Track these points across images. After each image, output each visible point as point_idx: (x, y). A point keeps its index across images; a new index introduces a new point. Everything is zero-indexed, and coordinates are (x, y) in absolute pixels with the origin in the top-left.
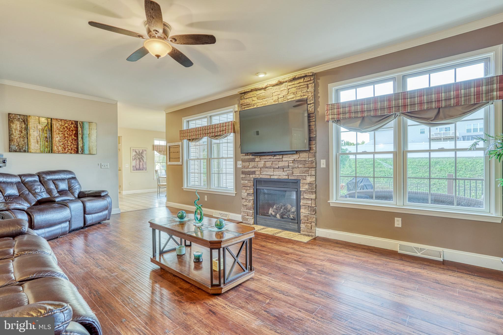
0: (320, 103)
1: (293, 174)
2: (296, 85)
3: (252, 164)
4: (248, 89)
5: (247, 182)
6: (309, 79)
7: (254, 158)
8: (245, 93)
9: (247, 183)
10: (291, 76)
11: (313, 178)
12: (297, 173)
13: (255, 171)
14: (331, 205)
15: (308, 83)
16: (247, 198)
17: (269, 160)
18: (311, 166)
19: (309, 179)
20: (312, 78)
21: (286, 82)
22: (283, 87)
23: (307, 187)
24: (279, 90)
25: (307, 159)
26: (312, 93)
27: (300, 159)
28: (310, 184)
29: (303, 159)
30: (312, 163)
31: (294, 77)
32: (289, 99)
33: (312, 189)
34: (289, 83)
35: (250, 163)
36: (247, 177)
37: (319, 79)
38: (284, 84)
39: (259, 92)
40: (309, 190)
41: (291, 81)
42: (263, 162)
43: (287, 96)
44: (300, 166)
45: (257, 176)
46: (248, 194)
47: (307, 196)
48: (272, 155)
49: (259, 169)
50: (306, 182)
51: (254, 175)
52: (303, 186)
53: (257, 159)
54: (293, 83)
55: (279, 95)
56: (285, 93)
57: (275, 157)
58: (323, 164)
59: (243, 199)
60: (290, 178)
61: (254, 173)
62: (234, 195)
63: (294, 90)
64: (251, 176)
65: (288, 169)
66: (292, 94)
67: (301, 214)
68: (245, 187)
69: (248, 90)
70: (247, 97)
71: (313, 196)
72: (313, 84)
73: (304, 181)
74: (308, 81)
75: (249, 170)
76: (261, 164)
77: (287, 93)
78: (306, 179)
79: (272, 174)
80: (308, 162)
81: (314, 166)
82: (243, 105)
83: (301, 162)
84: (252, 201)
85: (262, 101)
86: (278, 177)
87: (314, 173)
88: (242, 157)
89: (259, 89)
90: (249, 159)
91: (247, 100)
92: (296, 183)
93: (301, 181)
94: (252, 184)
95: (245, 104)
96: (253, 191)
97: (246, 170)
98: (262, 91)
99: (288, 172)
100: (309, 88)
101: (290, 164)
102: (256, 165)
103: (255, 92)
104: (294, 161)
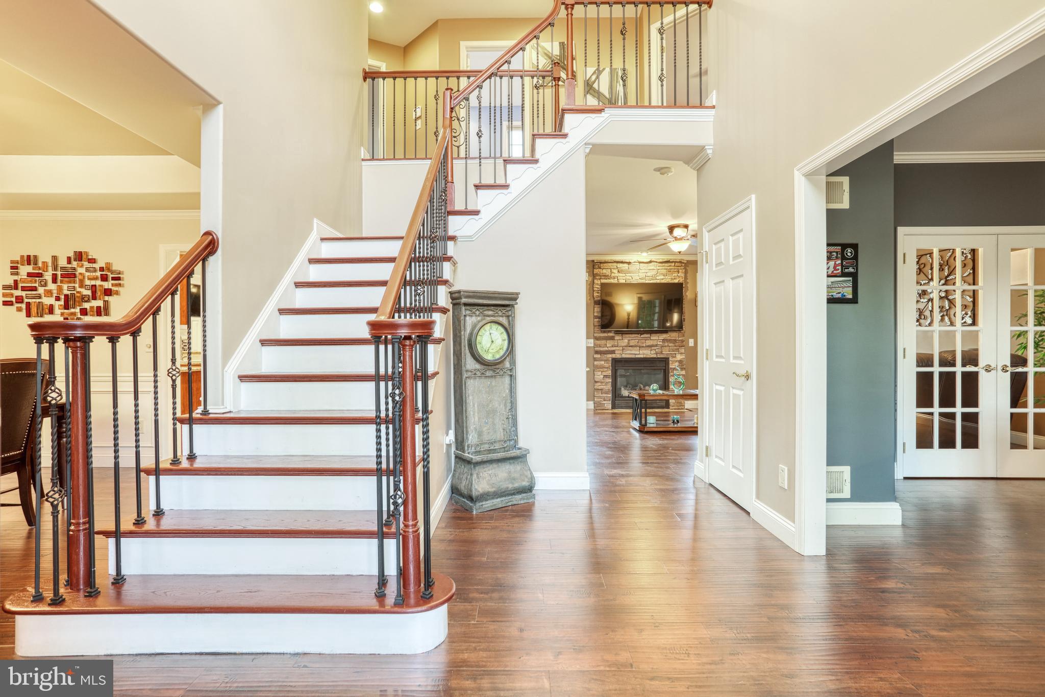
0: (689, 289)
1: (663, 352)
2: (666, 268)
3: (609, 343)
5: (603, 362)
6: (681, 265)
7: (614, 336)
8: (602, 262)
10: (664, 258)
11: (683, 355)
12: (666, 352)
13: (615, 350)
15: (679, 268)
16: (603, 381)
17: (635, 338)
18: (682, 345)
19: (679, 357)
20: (683, 265)
21: (657, 262)
22: (652, 266)
23: (677, 364)
24: (647, 268)
25: (677, 338)
27: (669, 338)
28: (680, 361)
29: (673, 338)
31: (667, 260)
33: (682, 366)
34: (659, 264)
35: (608, 341)
36: (603, 357)
37: (688, 267)
38: (653, 263)
39: (620, 265)
40: (679, 367)
41: (662, 262)
42: (627, 341)
43: (656, 276)
44: (670, 345)
45: (618, 356)
46: (605, 376)
48: (638, 334)
49: (621, 348)
50: (676, 360)
51: (614, 355)
52: (672, 364)
53: (617, 337)
54: (663, 265)
55: (647, 273)
56: (654, 273)
57: (642, 336)
58: (691, 342)
59: (596, 382)
60: (659, 356)
61: (613, 352)
63: (664, 271)
64: (610, 356)
65: (657, 347)
66: (662, 275)
68: (599, 369)
70: (604, 268)
71: (683, 372)
72: (684, 270)
73: (674, 359)
74: (678, 266)
75: (607, 349)
76: (624, 342)
77: (656, 273)
78: (676, 357)
79: (638, 353)
80: (678, 341)
81: (683, 344)
82: (599, 275)
83: (671, 340)
84: (611, 383)
85: (624, 275)
86: (645, 356)
87: (683, 351)
88: (596, 335)
89: (622, 262)
90: (607, 337)
91: (604, 271)
92: (666, 361)
93: (670, 359)
94: (610, 365)
95: (602, 275)
96: (610, 372)
97: (602, 349)
98: (626, 265)
99: (657, 350)
100: (680, 273)
101: (659, 343)
102: (616, 344)
103: (615, 264)
104: (664, 340)
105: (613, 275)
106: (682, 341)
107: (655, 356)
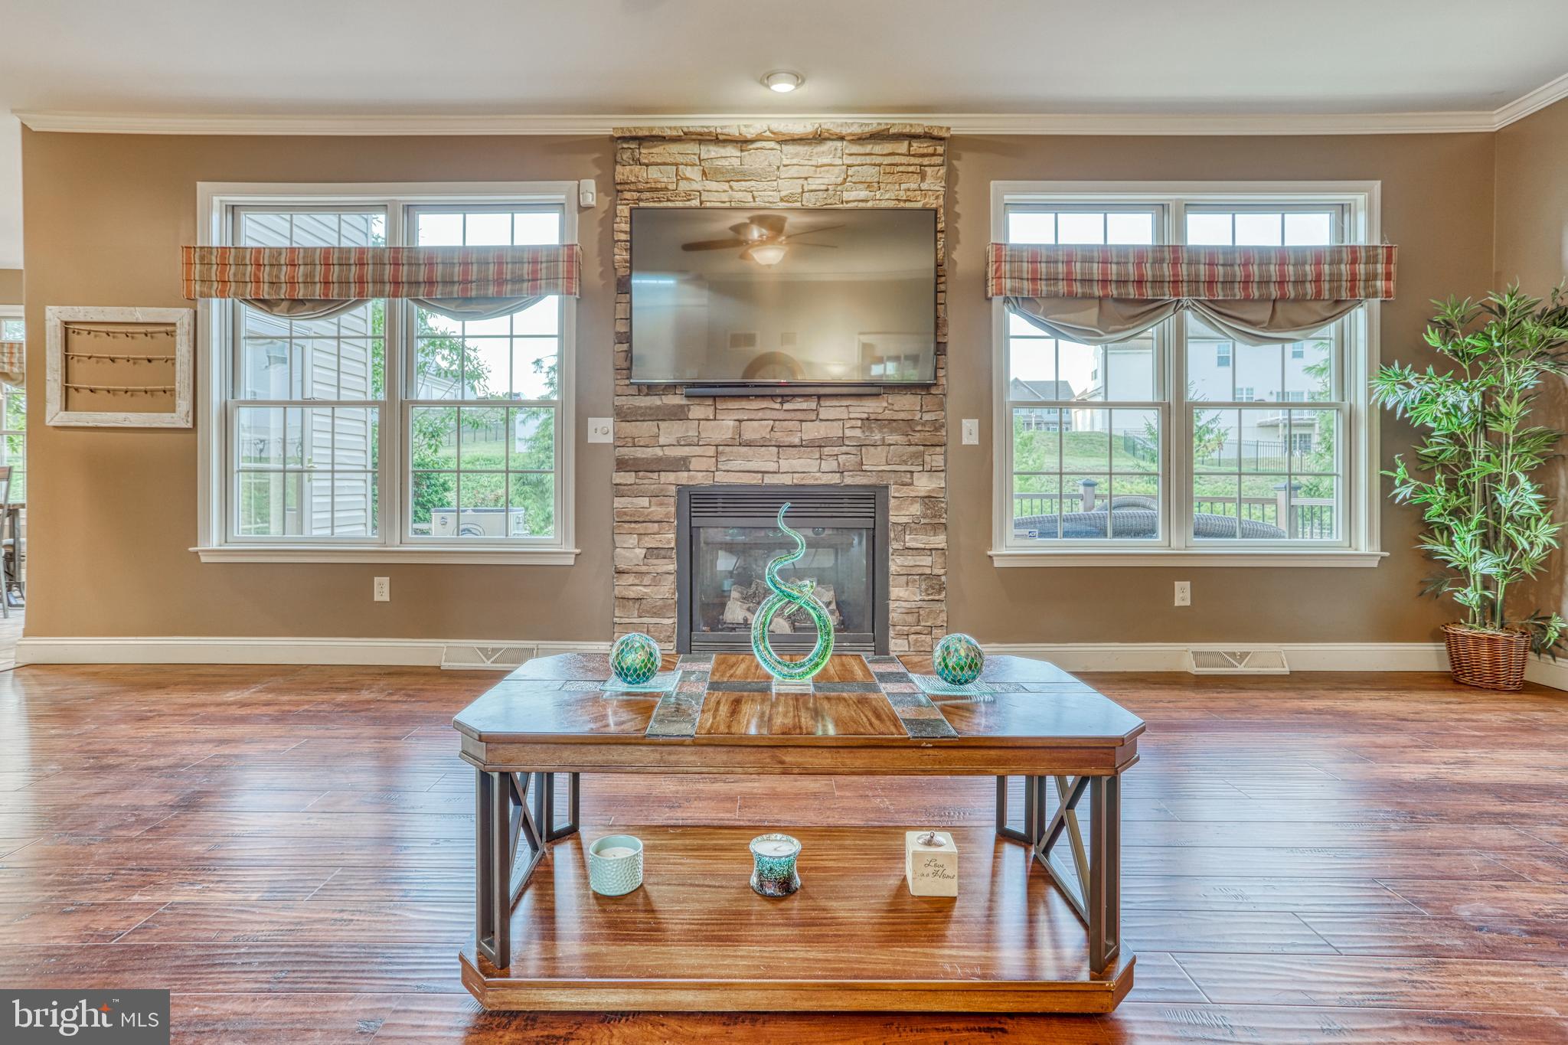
0: (961, 237)
1: (864, 468)
2: (878, 160)
3: (670, 432)
4: (670, 128)
5: (646, 502)
6: (931, 150)
7: (682, 406)
8: (641, 140)
9: (647, 505)
10: (873, 122)
11: (940, 478)
12: (876, 461)
13: (687, 457)
14: (997, 564)
15: (926, 161)
16: (644, 569)
17: (760, 415)
18: (935, 440)
19: (924, 484)
20: (940, 150)
21: (842, 138)
22: (825, 154)
23: (916, 509)
24: (806, 162)
25: (917, 417)
26: (937, 198)
27: (888, 415)
28: (929, 500)
29: (902, 416)
30: (937, 429)
31: (883, 127)
32: (847, 202)
33: (935, 516)
34: (850, 146)
35: (663, 425)
36: (645, 481)
37: (959, 158)
38: (830, 144)
39: (712, 152)
40: (923, 521)
41: (860, 139)
42: (732, 423)
43: (839, 188)
44: (892, 438)
45: (700, 479)
46: (653, 552)
47: (914, 540)
48: (772, 397)
49: (711, 451)
50: (913, 494)
51: (685, 474)
52: (898, 508)
53: (698, 411)
54: (868, 149)
55: (806, 179)
56: (832, 177)
57: (787, 406)
58: (969, 432)
59: (620, 572)
60: (848, 481)
61: (682, 465)
62: (571, 562)
63: (870, 173)
64: (671, 477)
65: (844, 449)
66: (861, 186)
67: (892, 605)
68: (633, 525)
69: (668, 133)
70: (652, 160)
71: (939, 540)
72: (943, 171)
73: (905, 491)
74: (923, 155)
75: (659, 452)
76: (724, 428)
77: (840, 180)
78: (911, 484)
79: (772, 467)
80: (923, 425)
81: (938, 438)
82: (632, 187)
83: (894, 424)
84: (672, 578)
85: (726, 186)
86: (797, 479)
87: (938, 461)
88: (620, 401)
89: (717, 140)
90: (658, 407)
91: (654, 173)
92: (873, 498)
93: (893, 491)
94: (673, 509)
95: (641, 186)
96: (672, 536)
97: (640, 453)
98: (731, 151)
99: (842, 458)
100: (928, 181)
101: (848, 433)
102: (693, 433)
103: (692, 148)
104: (868, 422)
105: (684, 186)
106: (937, 426)
107: (835, 479)
